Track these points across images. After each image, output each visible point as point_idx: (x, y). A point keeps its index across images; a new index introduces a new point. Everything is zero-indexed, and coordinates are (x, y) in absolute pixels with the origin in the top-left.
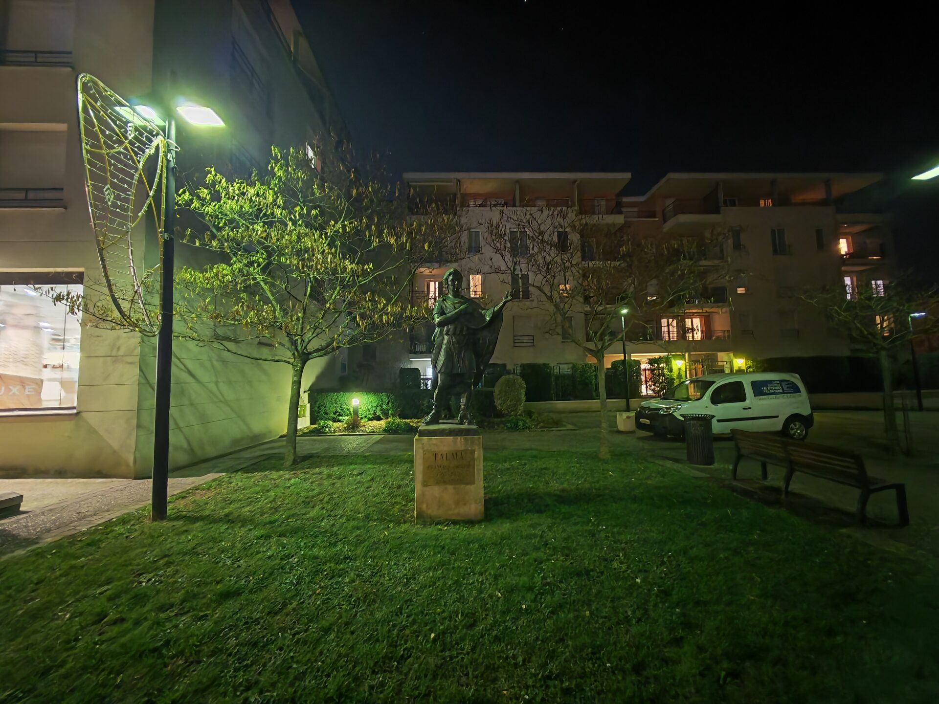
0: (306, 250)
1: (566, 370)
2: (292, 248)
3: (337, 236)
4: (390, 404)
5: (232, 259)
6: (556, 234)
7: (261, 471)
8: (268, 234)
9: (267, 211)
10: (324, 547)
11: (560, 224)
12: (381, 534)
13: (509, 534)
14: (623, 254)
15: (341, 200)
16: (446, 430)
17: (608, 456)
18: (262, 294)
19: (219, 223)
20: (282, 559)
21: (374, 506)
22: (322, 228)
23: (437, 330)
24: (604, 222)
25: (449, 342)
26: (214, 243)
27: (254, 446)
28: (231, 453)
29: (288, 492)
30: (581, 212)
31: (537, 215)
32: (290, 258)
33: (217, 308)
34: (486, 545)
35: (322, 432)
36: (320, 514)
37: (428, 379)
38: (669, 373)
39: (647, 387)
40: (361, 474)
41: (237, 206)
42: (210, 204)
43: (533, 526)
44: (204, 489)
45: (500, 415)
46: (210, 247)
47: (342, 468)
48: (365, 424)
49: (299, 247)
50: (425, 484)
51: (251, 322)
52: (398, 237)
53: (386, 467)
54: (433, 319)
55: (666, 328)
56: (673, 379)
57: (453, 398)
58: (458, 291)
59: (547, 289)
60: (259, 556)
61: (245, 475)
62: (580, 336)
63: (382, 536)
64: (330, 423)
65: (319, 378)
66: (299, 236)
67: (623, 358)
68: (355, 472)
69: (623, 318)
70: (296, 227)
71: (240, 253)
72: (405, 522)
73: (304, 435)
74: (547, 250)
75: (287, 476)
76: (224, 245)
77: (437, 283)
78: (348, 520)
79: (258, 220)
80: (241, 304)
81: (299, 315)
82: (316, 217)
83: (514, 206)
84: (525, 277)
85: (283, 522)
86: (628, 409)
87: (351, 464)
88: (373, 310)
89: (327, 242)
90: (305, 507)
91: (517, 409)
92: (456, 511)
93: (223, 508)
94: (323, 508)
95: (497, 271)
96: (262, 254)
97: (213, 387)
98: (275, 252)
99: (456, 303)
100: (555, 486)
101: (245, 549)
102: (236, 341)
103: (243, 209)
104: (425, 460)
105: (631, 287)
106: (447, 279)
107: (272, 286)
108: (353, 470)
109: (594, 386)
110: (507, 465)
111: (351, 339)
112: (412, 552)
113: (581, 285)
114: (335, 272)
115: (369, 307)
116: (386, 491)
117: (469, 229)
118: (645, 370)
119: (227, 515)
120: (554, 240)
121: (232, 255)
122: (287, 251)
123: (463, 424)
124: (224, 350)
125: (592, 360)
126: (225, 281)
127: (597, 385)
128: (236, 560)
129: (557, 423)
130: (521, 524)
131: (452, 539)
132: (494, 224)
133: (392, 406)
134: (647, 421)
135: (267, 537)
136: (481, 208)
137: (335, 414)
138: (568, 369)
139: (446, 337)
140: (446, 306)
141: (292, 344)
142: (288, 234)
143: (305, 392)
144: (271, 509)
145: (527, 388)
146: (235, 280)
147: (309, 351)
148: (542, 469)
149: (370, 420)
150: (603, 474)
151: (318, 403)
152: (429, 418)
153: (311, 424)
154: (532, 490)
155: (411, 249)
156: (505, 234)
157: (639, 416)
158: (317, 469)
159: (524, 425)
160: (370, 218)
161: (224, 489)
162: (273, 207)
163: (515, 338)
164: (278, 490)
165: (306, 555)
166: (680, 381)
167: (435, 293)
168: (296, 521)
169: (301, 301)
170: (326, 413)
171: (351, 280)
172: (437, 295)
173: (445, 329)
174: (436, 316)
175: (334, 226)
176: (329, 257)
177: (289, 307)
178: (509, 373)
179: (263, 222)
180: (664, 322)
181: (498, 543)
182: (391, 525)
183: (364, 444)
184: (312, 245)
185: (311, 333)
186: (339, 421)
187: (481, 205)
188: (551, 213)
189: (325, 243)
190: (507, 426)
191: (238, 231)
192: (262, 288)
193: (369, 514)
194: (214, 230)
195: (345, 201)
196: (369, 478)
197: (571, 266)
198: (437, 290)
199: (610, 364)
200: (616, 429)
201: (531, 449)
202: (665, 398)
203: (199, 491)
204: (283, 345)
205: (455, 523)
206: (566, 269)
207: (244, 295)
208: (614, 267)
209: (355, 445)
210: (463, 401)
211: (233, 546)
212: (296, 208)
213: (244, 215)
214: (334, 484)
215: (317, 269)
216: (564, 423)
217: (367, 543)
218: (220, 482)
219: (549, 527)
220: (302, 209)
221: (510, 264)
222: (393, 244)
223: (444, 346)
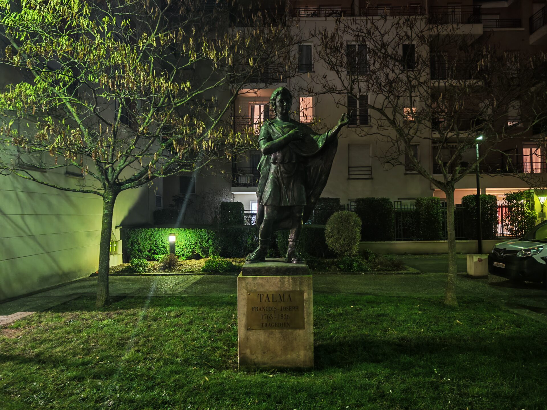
0: (116, 67)
1: (409, 205)
2: (101, 64)
3: (150, 51)
4: (210, 242)
5: (35, 78)
6: (401, 46)
7: (72, 310)
8: (74, 48)
9: (72, 22)
10: (141, 391)
11: (406, 35)
12: (201, 379)
13: (342, 383)
14: (481, 68)
15: (154, 9)
16: (273, 268)
17: (456, 303)
18: (69, 117)
19: (20, 37)
20: (96, 402)
21: (193, 350)
22: (133, 41)
23: (263, 158)
24: (459, 32)
25: (276, 172)
26: (16, 59)
27: (65, 285)
28: (40, 291)
29: (101, 333)
30: (432, 21)
31: (380, 23)
32: (98, 76)
33: (21, 132)
34: (316, 395)
35: (135, 271)
36: (135, 356)
37: (253, 214)
38: (529, 211)
39: (503, 227)
40: (178, 316)
41: (40, 16)
42: (10, 15)
43: (369, 376)
44: (13, 328)
45: (332, 254)
46: (12, 63)
47: (158, 309)
48: (182, 263)
49: (108, 63)
50: (249, 328)
51: (58, 147)
52: (219, 50)
53: (206, 309)
54: (259, 146)
55: (529, 157)
56: (535, 218)
57: (280, 236)
58: (287, 113)
59: (389, 112)
60: (73, 397)
61: (56, 314)
62: (427, 165)
63: (202, 382)
64: (145, 261)
65: (132, 212)
66: (108, 50)
67: (476, 193)
68: (172, 314)
69: (477, 145)
70: (104, 40)
71: (44, 70)
72: (227, 368)
73: (117, 273)
74: (391, 66)
75: (100, 317)
76: (26, 62)
77: (262, 107)
78: (166, 364)
79: (63, 33)
80: (47, 127)
81: (110, 140)
82: (127, 29)
83: (353, 15)
84: (364, 99)
85: (96, 364)
86: (480, 251)
87: (168, 305)
88: (190, 136)
89: (139, 57)
90: (120, 349)
91: (351, 249)
92: (283, 358)
93: (33, 348)
94: (138, 351)
95: (332, 90)
96: (68, 71)
97: (18, 220)
98: (82, 69)
99: (285, 127)
100: (393, 333)
101: (58, 390)
102: (42, 170)
103: (46, 20)
104: (249, 301)
105: (489, 109)
106: (274, 100)
107: (80, 107)
108: (169, 312)
109: (441, 225)
110: (340, 310)
111: (166, 168)
112: (234, 399)
113: (430, 107)
114: (148, 91)
115: (186, 132)
116: (206, 335)
117: (299, 42)
118: (502, 207)
119: (38, 355)
120: (398, 54)
121: (34, 73)
122: (95, 68)
123: (291, 262)
124: (30, 179)
125: (441, 195)
126: (29, 101)
127: (444, 224)
128: (49, 401)
129: (397, 266)
130: (355, 374)
131: (279, 387)
132: (329, 36)
133: (213, 244)
134: (502, 265)
135: (80, 379)
136: (314, 18)
137: (149, 251)
138: (411, 205)
139: (273, 166)
140: (273, 131)
141: (102, 174)
142: (96, 49)
143: (116, 227)
144: (83, 349)
145: (363, 226)
146: (39, 101)
147: (120, 181)
148: (379, 316)
149: (189, 258)
150: (449, 322)
151: (131, 239)
152: (253, 255)
153: (124, 262)
154: (369, 338)
155: (234, 65)
156: (341, 47)
157: (492, 258)
158: (132, 310)
159: (359, 266)
160: (187, 29)
161: (34, 328)
162: (79, 18)
163: (351, 169)
164: (89, 330)
165: (122, 398)
166: (542, 220)
167: (260, 118)
168: (111, 363)
169: (111, 125)
170: (140, 251)
171: (166, 101)
172: (262, 120)
173: (272, 157)
174: (262, 142)
175: (147, 39)
176: (142, 74)
177: (99, 132)
178: (342, 208)
179: (68, 35)
180: (526, 151)
181: (330, 392)
182: (212, 371)
183: (182, 285)
184: (122, 61)
185: (122, 161)
186: (154, 259)
187: (314, 15)
188: (396, 21)
189: (137, 58)
190: (339, 268)
191: (41, 45)
192: (70, 112)
193: (188, 359)
194: (15, 45)
195: (158, 10)
196: (188, 321)
197: (419, 84)
198: (263, 115)
199: (461, 200)
200: (465, 273)
201: (367, 294)
202: (524, 238)
203: (7, 330)
204: (92, 174)
205: (282, 370)
206: (412, 89)
207: (49, 119)
208: (469, 86)
209: (172, 286)
210: (291, 236)
211: (44, 388)
212: (104, 19)
213: (47, 27)
214: (149, 326)
215: (128, 88)
216: (406, 266)
217: (186, 388)
218: (29, 322)
219: (386, 377)
220: (111, 20)
221: (346, 83)
222: (213, 60)
223: (271, 177)
